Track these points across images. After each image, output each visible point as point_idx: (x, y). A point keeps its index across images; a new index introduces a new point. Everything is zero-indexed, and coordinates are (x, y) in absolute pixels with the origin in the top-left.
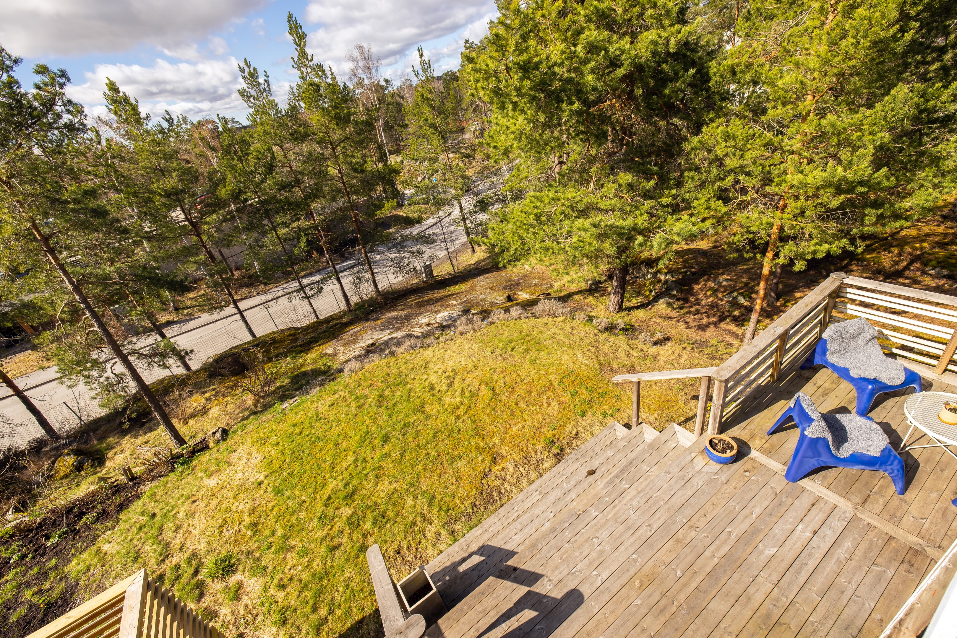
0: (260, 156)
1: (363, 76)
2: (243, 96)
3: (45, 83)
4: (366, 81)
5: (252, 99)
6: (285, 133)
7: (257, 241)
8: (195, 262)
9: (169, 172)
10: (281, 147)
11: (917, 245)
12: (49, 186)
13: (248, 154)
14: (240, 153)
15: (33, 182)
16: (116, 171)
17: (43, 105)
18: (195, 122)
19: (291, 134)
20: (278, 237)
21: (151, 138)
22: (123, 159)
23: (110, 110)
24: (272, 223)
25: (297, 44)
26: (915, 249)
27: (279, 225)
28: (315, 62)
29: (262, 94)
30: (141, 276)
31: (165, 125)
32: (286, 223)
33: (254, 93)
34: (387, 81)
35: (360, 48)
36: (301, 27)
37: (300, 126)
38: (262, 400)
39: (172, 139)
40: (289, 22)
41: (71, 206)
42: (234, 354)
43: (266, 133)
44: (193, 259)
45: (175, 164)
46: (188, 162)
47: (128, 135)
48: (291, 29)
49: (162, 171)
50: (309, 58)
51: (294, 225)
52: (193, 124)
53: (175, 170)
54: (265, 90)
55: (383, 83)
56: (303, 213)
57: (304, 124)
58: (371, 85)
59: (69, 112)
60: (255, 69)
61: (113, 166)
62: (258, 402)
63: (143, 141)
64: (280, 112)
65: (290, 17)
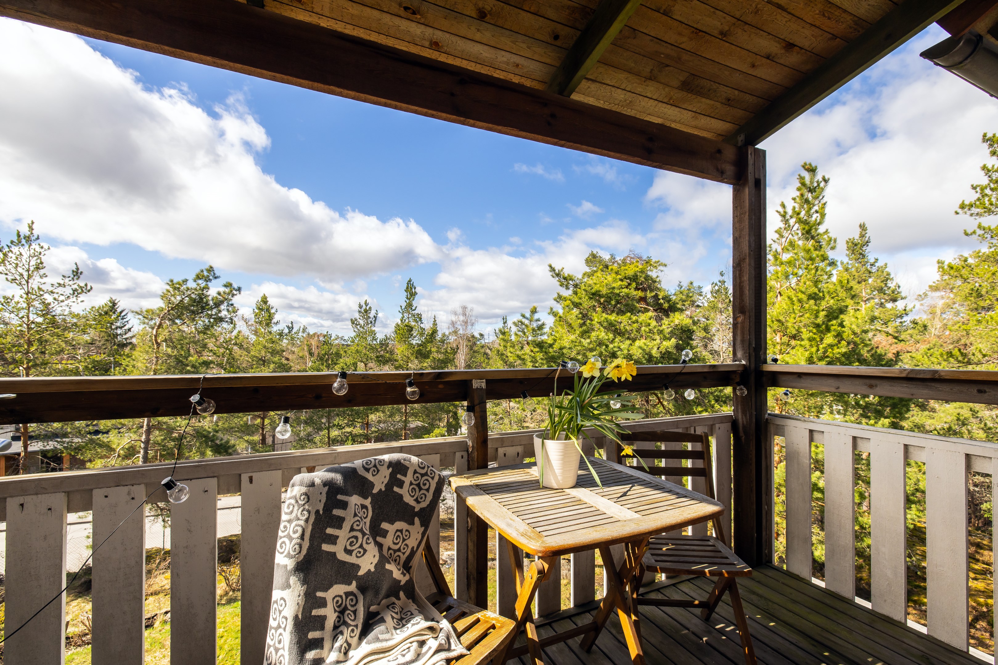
0: (345, 367)
1: (459, 327)
2: (353, 323)
3: (224, 293)
4: (461, 332)
5: (358, 327)
6: (373, 355)
7: (309, 435)
8: (247, 441)
9: (269, 363)
10: (366, 365)
11: (982, 600)
12: (183, 353)
13: (336, 364)
14: (330, 362)
15: (174, 347)
16: (231, 354)
17: (215, 304)
18: (311, 333)
19: (377, 357)
20: (329, 438)
21: (270, 337)
22: (241, 346)
23: (254, 312)
24: (329, 423)
25: (407, 298)
26: (979, 604)
27: (334, 425)
28: (416, 312)
29: (368, 324)
30: (201, 433)
31: (286, 331)
32: (340, 426)
33: (362, 322)
34: (481, 335)
35: (464, 308)
36: (415, 288)
37: (387, 352)
38: (231, 593)
39: (285, 341)
40: (408, 284)
41: (189, 368)
42: (232, 541)
43: (357, 351)
44: (246, 438)
45: (276, 359)
46: (287, 359)
47: (256, 333)
48: (407, 288)
49: (264, 361)
50: (413, 308)
51: (348, 430)
52: (309, 334)
53: (274, 363)
54: (371, 322)
55: (477, 336)
56: (359, 420)
57: (391, 352)
58: (464, 335)
59: (228, 310)
60: (370, 308)
61: (231, 351)
62: (227, 593)
63: (264, 337)
64: (376, 340)
65: (410, 281)
